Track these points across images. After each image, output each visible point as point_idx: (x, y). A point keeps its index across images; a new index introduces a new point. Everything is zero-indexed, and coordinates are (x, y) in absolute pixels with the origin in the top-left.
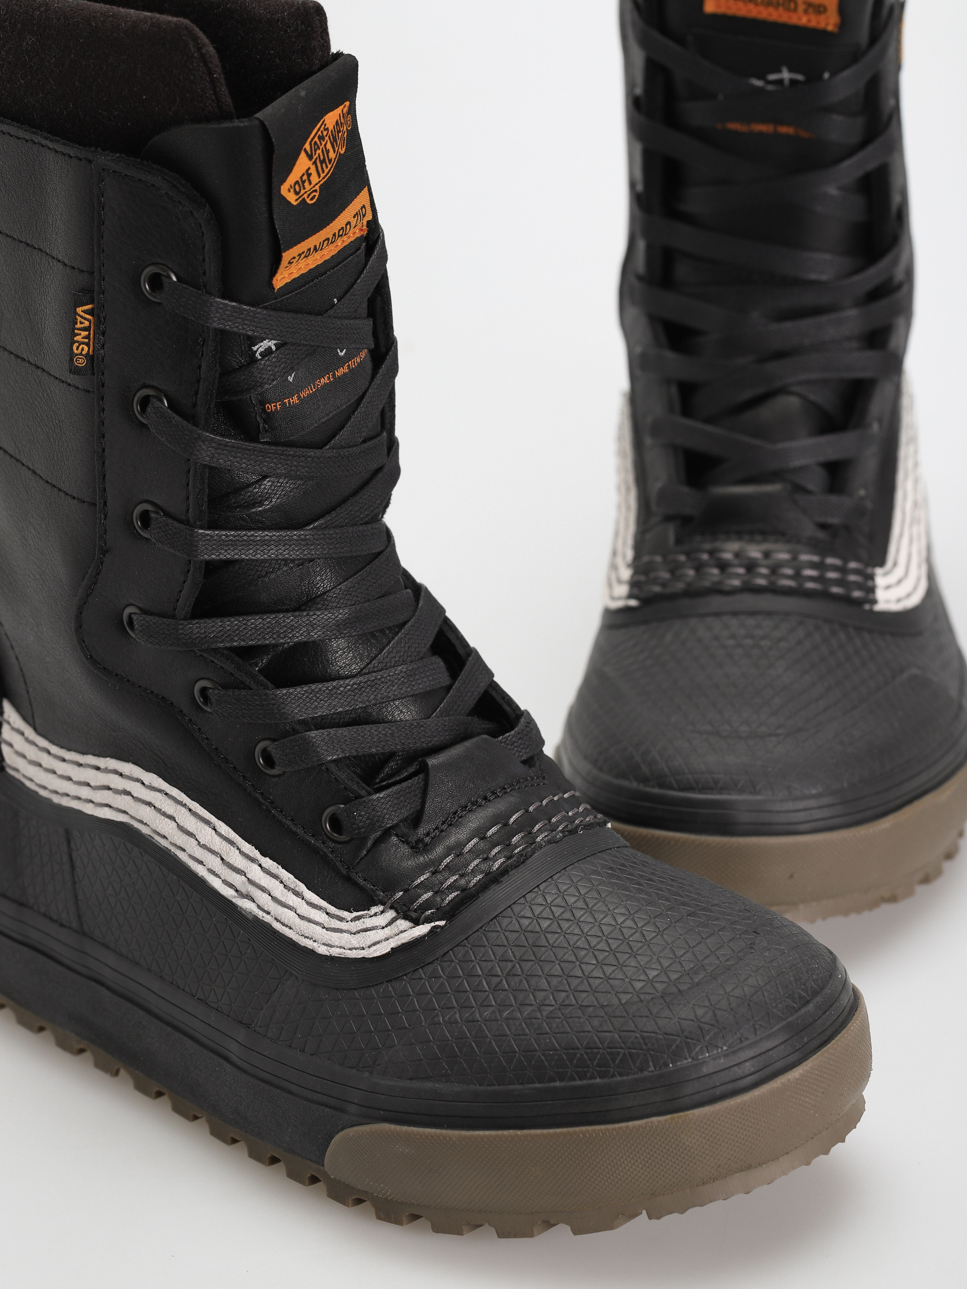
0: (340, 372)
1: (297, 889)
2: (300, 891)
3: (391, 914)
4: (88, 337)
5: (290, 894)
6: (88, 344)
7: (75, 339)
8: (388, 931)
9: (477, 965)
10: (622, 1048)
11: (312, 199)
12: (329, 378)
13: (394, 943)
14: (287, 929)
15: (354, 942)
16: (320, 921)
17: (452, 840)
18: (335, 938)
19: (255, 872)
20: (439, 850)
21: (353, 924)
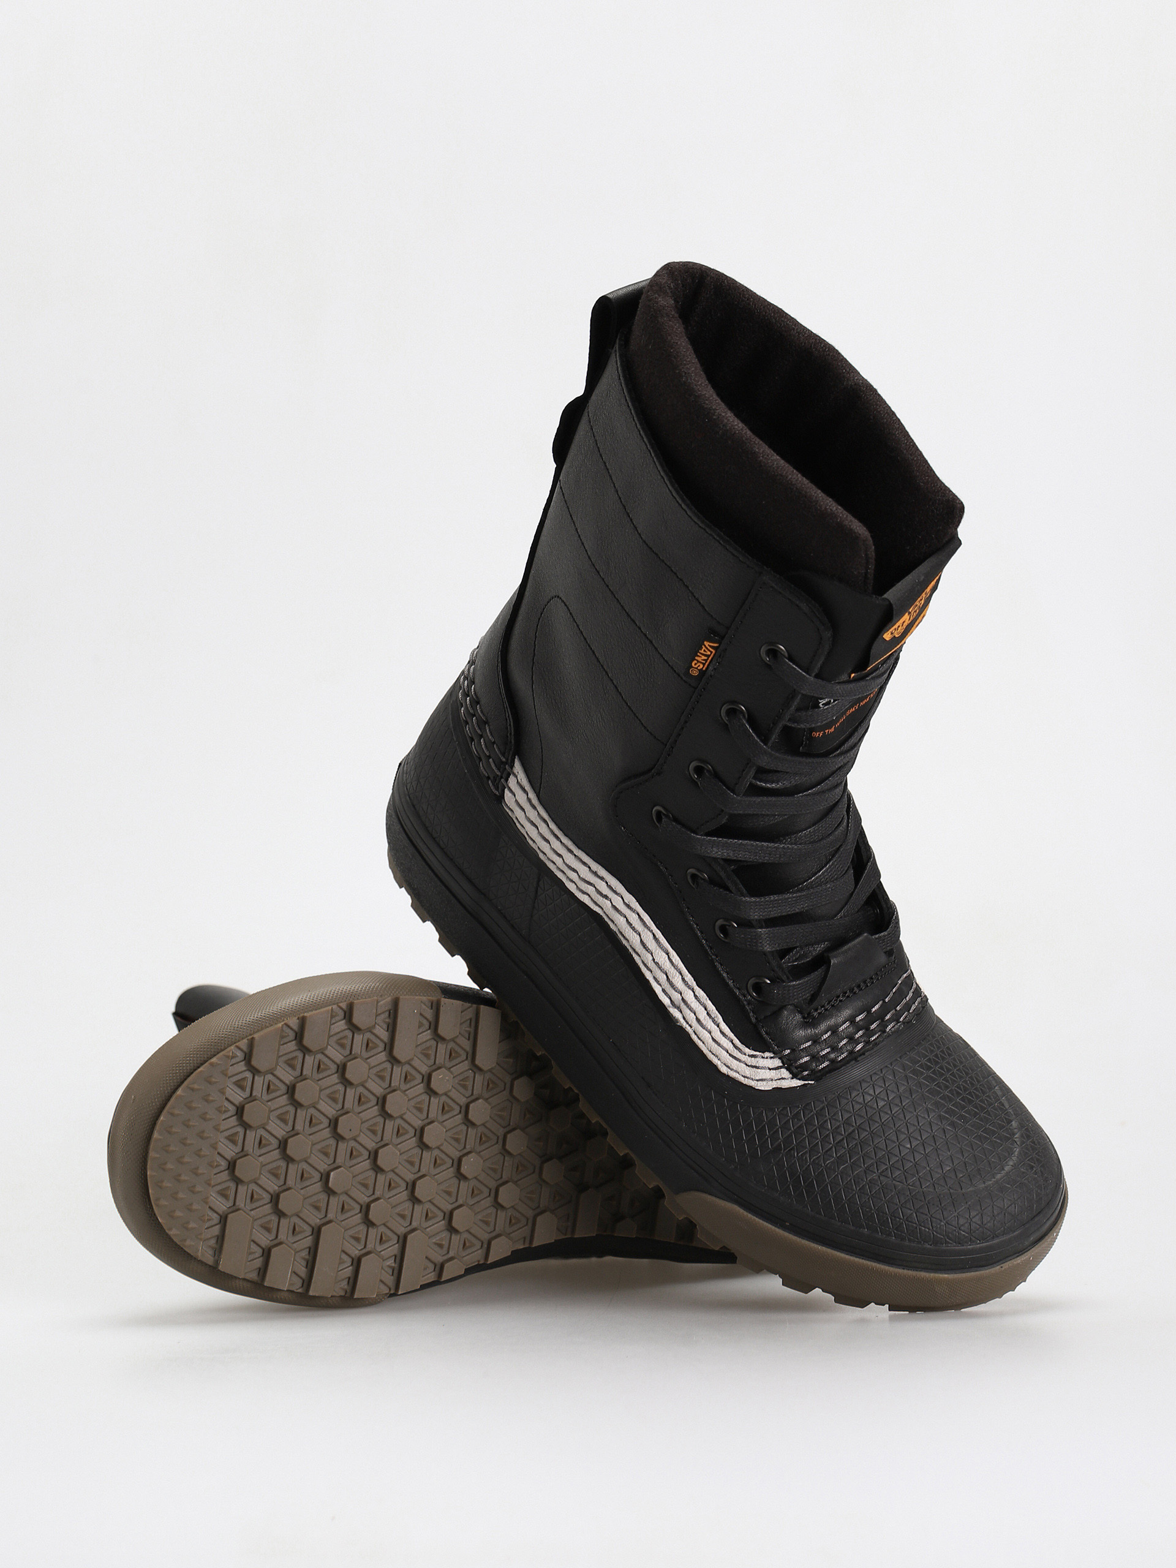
1: (716, 1019)
2: (718, 1022)
3: (777, 1062)
4: (706, 660)
5: (710, 1021)
6: (704, 664)
7: (696, 658)
8: (773, 1074)
9: (829, 1121)
10: (916, 1224)
13: (775, 1085)
14: (701, 1043)
15: (748, 1073)
16: (727, 1047)
17: (832, 1022)
18: (734, 1064)
19: (689, 996)
20: (823, 1026)
21: (749, 1059)
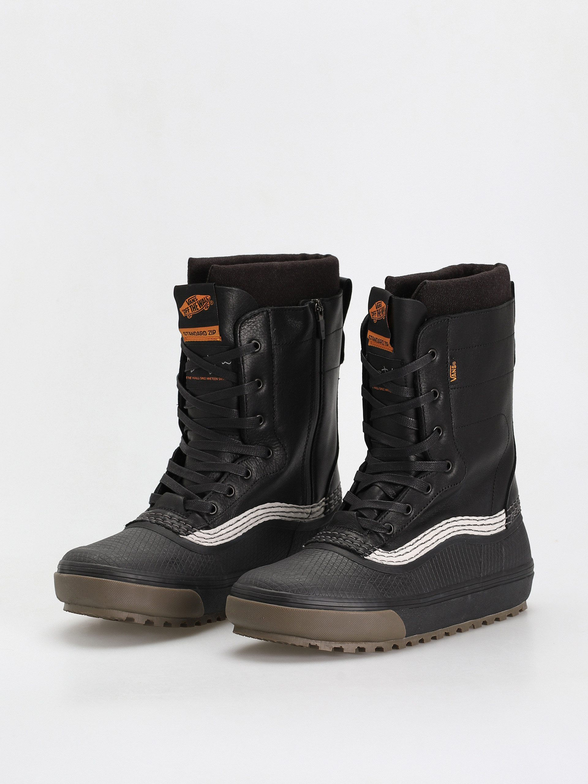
0: (208, 379)
11: (189, 317)
12: (204, 378)
